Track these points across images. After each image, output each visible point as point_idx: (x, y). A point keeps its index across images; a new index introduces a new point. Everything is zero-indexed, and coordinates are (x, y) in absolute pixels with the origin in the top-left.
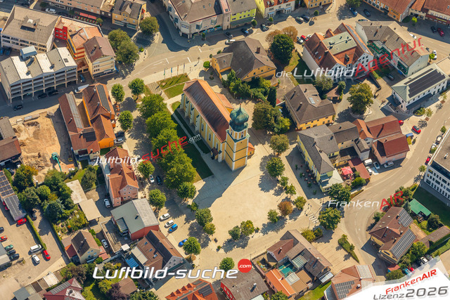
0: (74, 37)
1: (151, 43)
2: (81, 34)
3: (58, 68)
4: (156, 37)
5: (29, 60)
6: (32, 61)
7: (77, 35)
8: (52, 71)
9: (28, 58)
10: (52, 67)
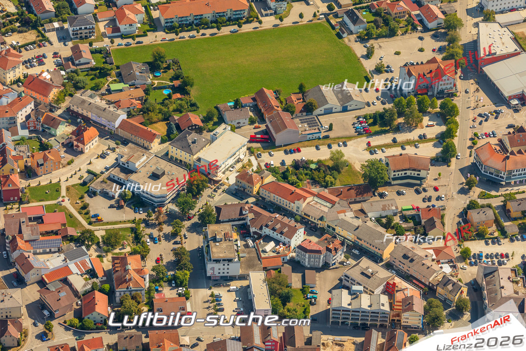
0: (399, 292)
1: (459, 318)
2: (405, 292)
3: (374, 308)
4: (465, 316)
5: (355, 296)
6: (356, 297)
7: (402, 292)
8: (369, 309)
9: (354, 294)
10: (370, 306)
